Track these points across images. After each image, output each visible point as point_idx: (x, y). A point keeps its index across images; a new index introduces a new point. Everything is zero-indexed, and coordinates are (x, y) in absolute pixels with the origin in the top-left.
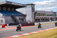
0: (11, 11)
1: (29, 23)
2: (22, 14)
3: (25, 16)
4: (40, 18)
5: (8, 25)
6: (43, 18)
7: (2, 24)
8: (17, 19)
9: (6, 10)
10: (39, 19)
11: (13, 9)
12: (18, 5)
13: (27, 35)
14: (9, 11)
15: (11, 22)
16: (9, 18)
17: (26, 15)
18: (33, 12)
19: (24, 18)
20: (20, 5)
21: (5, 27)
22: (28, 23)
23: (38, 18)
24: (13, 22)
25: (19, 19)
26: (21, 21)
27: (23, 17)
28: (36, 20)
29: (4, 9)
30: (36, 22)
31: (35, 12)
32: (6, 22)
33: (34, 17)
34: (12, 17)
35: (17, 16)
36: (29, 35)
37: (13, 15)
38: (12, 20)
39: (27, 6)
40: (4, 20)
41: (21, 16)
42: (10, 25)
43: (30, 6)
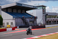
0: (21, 13)
1: (40, 25)
2: (32, 16)
3: (35, 18)
4: (52, 20)
5: (18, 27)
6: (54, 20)
7: (12, 26)
8: (28, 22)
9: (16, 12)
10: (51, 22)
12: (28, 6)
14: (19, 13)
15: (22, 24)
17: (37, 17)
18: (44, 15)
19: (34, 20)
22: (38, 25)
23: (49, 20)
26: (32, 23)
28: (47, 22)
31: (46, 14)
32: (16, 24)
33: (45, 19)
35: (27, 18)
36: (39, 38)
37: (23, 17)
39: (38, 8)
40: (14, 22)
42: (20, 27)
43: (41, 8)
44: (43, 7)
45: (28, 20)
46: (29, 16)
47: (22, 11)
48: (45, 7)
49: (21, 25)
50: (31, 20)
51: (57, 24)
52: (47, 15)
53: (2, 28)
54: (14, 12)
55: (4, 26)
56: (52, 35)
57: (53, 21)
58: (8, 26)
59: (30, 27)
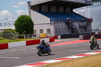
0: (65, 12)
1: (97, 33)
2: (84, 17)
3: (89, 21)
5: (59, 37)
7: (49, 35)
9: (56, 11)
11: (68, 10)
12: (77, 1)
13: (93, 55)
14: (61, 13)
15: (65, 32)
16: (62, 26)
17: (92, 20)
19: (87, 24)
20: (80, 1)
21: (55, 40)
22: (94, 33)
25: (80, 27)
27: (85, 23)
29: (53, 9)
32: (56, 31)
34: (67, 23)
35: (75, 21)
36: (98, 55)
37: (68, 20)
38: (67, 29)
40: (52, 28)
41: (83, 21)
42: (63, 37)
43: (100, 4)
45: (76, 25)
46: (78, 18)
47: (65, 10)
49: (64, 34)
50: (82, 24)
53: (33, 39)
54: (51, 11)
55: (35, 36)
58: (42, 35)
59: (81, 36)
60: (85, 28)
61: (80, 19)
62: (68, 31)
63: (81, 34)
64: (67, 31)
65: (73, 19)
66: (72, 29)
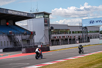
2: (26, 30)
3: (32, 34)
4: (60, 37)
5: (1, 50)
10: (59, 40)
12: (19, 14)
16: (4, 39)
17: (34, 33)
18: (47, 28)
19: (30, 38)
20: (22, 14)
22: (37, 46)
24: (10, 46)
25: (22, 40)
27: (28, 36)
28: (52, 41)
30: (53, 45)
31: (50, 26)
33: (49, 35)
34: (9, 36)
35: (17, 34)
37: (11, 33)
38: (9, 43)
39: (36, 17)
41: (26, 34)
42: (5, 50)
43: (42, 17)
44: (46, 15)
45: (19, 38)
48: (48, 14)
49: (7, 47)
50: (24, 37)
51: (70, 44)
52: (52, 28)
56: (61, 63)
57: (62, 40)
59: (24, 50)
60: (28, 41)
61: (23, 32)
62: (11, 44)
63: (24, 47)
64: (9, 44)
65: (16, 32)
66: (15, 43)
